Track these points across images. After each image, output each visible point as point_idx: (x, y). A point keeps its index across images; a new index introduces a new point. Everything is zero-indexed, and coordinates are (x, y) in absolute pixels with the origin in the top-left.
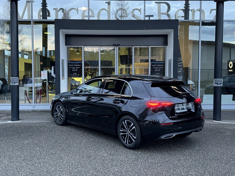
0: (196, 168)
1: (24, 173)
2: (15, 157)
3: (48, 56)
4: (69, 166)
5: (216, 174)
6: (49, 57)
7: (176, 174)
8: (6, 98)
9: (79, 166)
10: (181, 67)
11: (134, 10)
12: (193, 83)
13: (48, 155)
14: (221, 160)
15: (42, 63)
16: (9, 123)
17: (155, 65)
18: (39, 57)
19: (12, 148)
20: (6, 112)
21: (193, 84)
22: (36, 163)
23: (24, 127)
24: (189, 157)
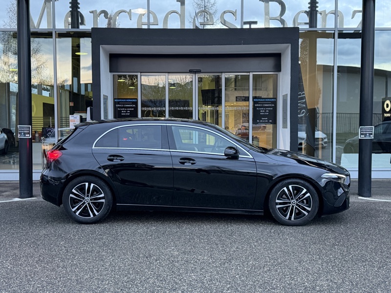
0: (328, 274)
1: (38, 284)
2: (23, 256)
3: (83, 92)
4: (115, 272)
5: (363, 284)
6: (84, 94)
7: (295, 284)
8: (12, 162)
9: (131, 272)
10: (304, 108)
11: (225, 12)
12: (325, 136)
13: (80, 253)
14: (370, 261)
15: (72, 104)
16: (15, 202)
17: (260, 105)
18: (68, 94)
19: (20, 242)
20: (10, 185)
21: (325, 138)
22: (58, 267)
23: (40, 208)
24: (318, 257)
